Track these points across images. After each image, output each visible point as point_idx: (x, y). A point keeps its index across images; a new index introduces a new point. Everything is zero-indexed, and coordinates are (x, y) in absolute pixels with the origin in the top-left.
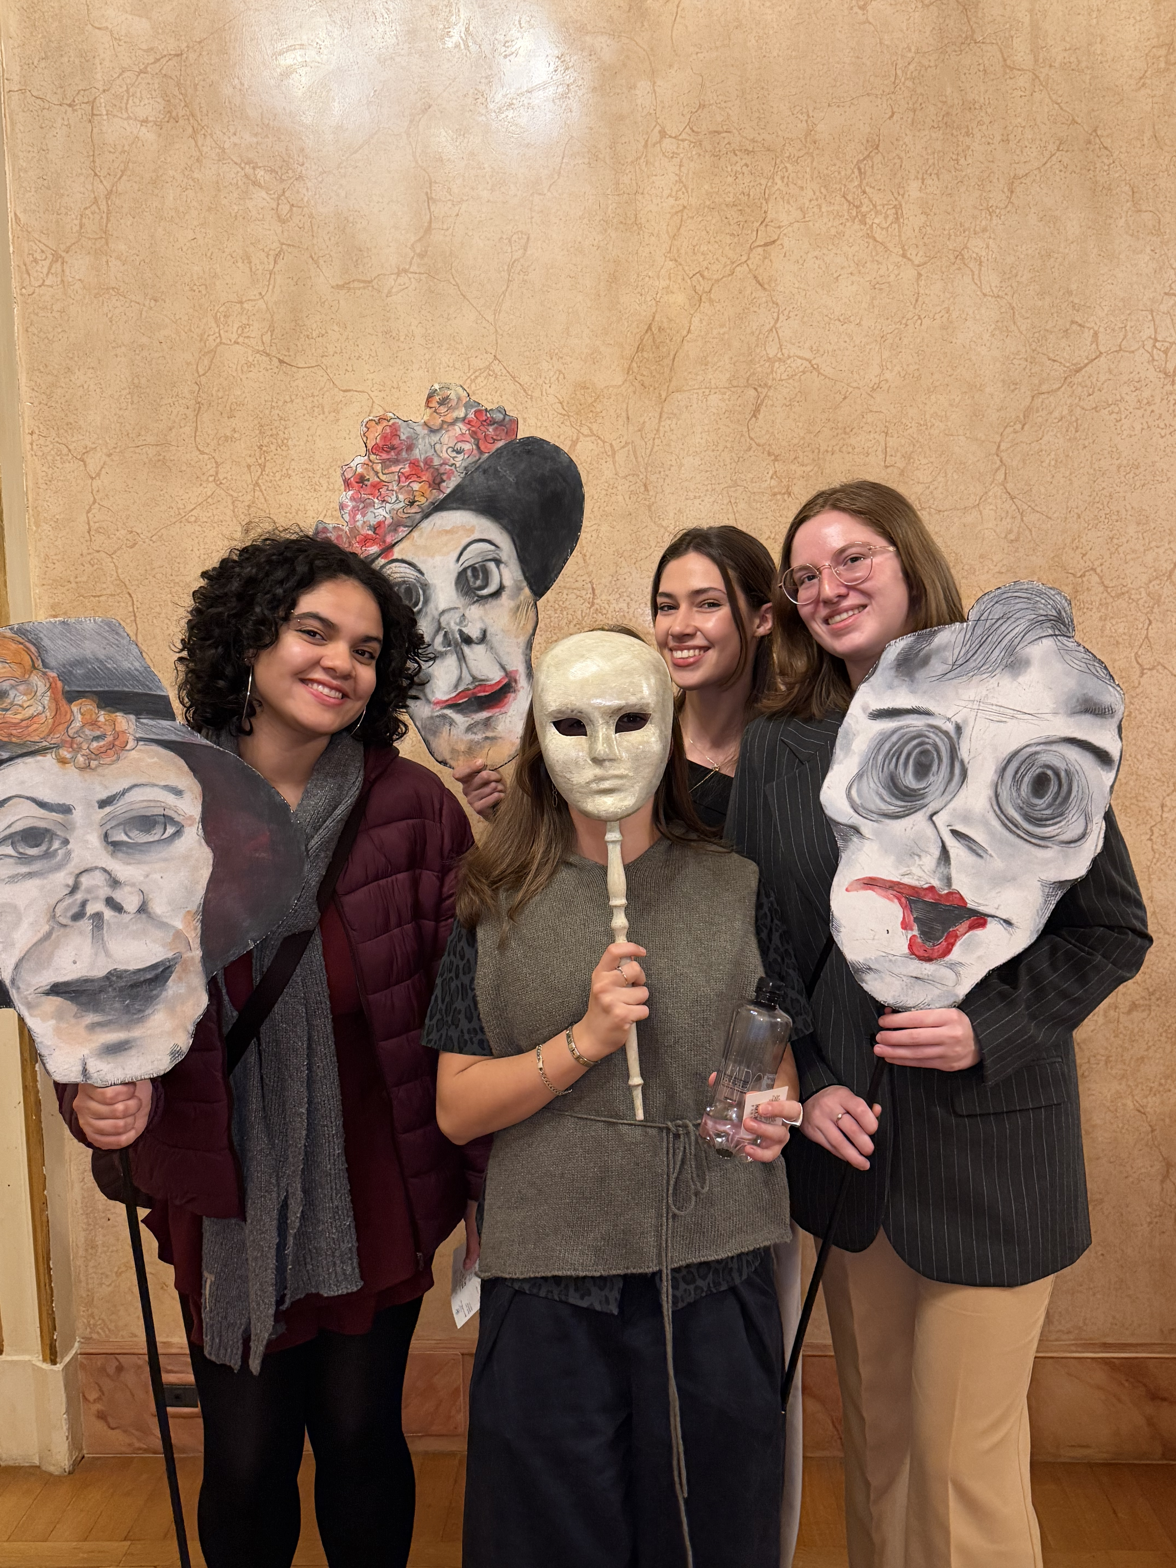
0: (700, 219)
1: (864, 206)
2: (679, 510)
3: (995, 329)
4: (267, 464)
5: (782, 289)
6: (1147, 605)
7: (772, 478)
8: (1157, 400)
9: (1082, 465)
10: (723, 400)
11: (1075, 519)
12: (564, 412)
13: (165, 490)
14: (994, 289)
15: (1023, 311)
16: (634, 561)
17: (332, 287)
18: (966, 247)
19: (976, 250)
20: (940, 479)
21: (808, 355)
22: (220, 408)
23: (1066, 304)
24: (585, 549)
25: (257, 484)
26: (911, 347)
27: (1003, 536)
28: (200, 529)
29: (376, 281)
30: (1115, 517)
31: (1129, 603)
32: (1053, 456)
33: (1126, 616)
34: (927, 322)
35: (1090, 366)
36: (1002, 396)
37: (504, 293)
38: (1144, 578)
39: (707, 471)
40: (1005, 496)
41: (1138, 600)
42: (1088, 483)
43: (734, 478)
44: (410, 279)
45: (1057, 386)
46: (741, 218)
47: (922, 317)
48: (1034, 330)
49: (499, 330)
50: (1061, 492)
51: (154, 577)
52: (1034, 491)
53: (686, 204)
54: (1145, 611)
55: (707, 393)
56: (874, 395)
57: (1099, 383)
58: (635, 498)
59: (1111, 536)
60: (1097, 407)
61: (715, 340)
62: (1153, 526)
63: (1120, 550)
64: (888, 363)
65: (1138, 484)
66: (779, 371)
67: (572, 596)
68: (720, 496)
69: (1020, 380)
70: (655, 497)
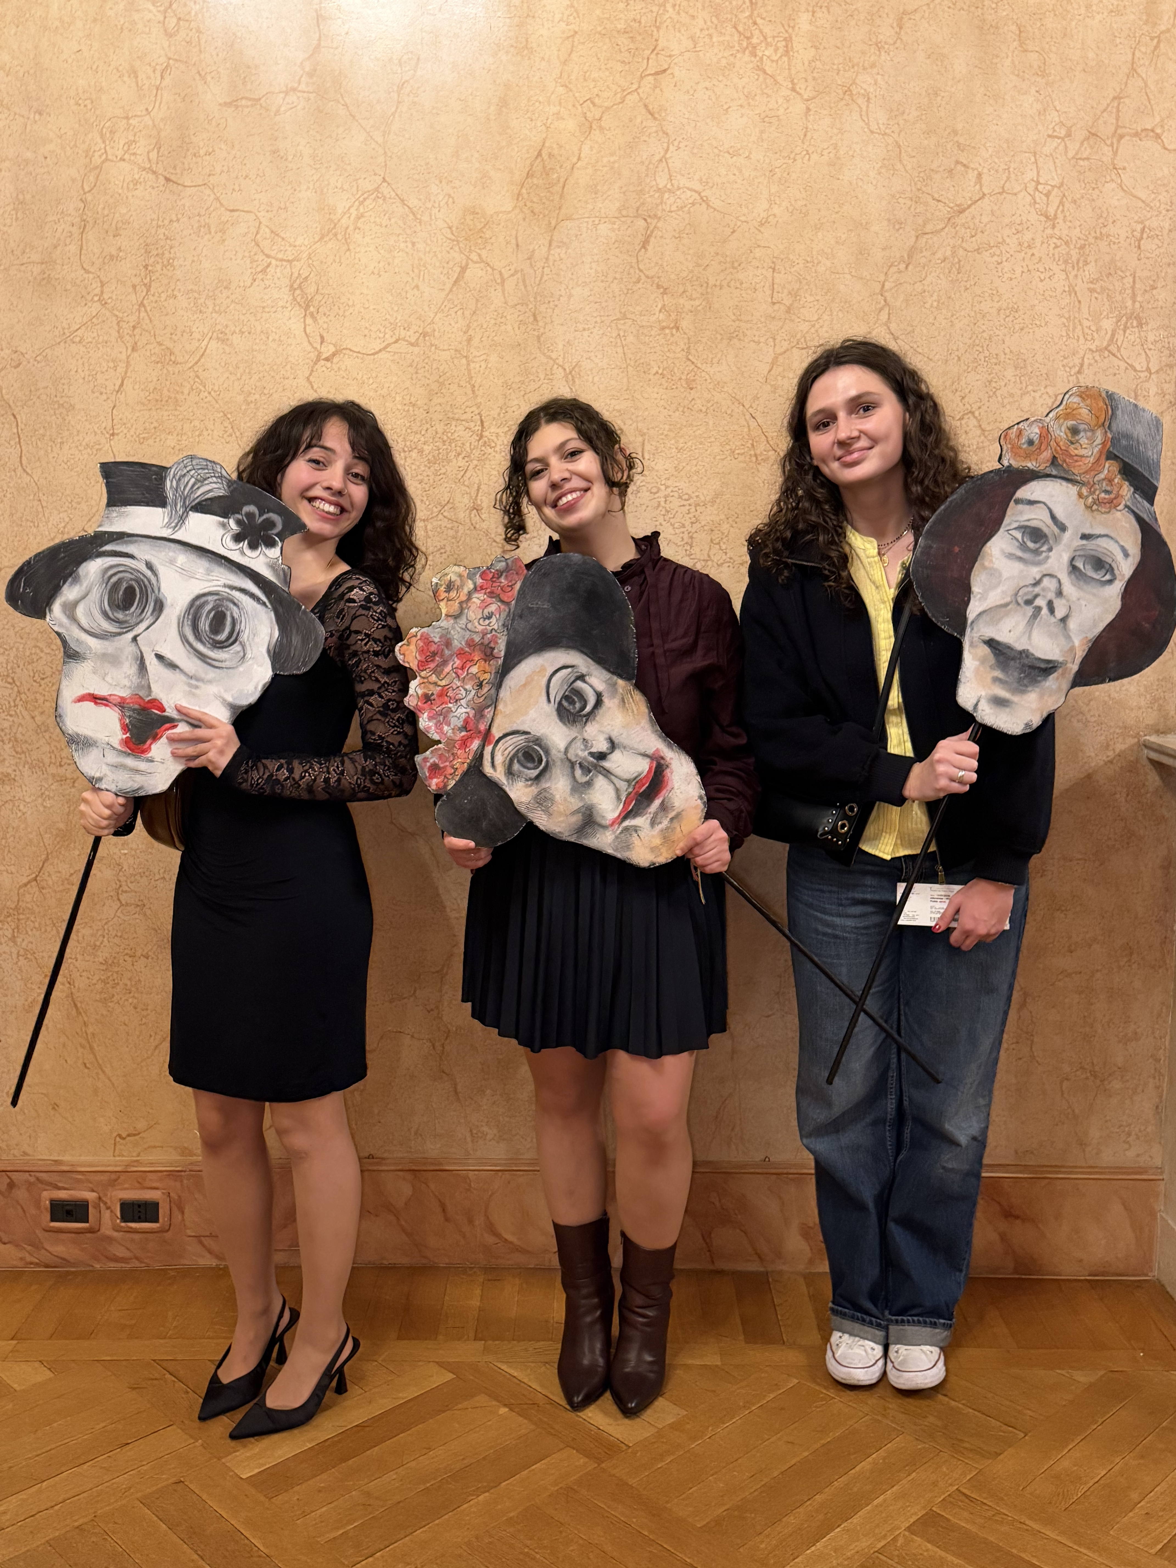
0: (591, 45)
1: (755, 37)
2: (568, 342)
3: (881, 167)
4: (153, 283)
5: (672, 119)
7: (660, 311)
8: (1038, 243)
9: (963, 307)
10: (613, 230)
11: (955, 360)
12: (453, 238)
13: (49, 310)
14: (881, 126)
15: (909, 149)
16: (522, 393)
17: (220, 104)
18: (854, 83)
19: (865, 86)
20: (825, 317)
21: (698, 186)
22: (105, 226)
23: (951, 143)
24: (474, 379)
25: (142, 304)
26: (799, 182)
28: (84, 349)
29: (264, 99)
30: (994, 361)
32: (935, 297)
34: (815, 157)
35: (973, 207)
36: (887, 235)
37: (393, 114)
39: (596, 303)
40: (888, 336)
42: (968, 325)
43: (623, 311)
44: (298, 98)
45: (941, 227)
46: (631, 46)
47: (810, 152)
48: (920, 169)
49: (388, 151)
50: (942, 333)
51: (39, 397)
52: (916, 332)
53: (577, 29)
55: (597, 222)
56: (762, 229)
57: (982, 225)
58: (524, 328)
59: (989, 379)
60: (979, 249)
61: (605, 169)
62: (1031, 370)
63: (998, 393)
64: (777, 198)
65: (1017, 327)
66: (668, 202)
67: (461, 428)
68: (609, 329)
69: (906, 220)
70: (545, 328)
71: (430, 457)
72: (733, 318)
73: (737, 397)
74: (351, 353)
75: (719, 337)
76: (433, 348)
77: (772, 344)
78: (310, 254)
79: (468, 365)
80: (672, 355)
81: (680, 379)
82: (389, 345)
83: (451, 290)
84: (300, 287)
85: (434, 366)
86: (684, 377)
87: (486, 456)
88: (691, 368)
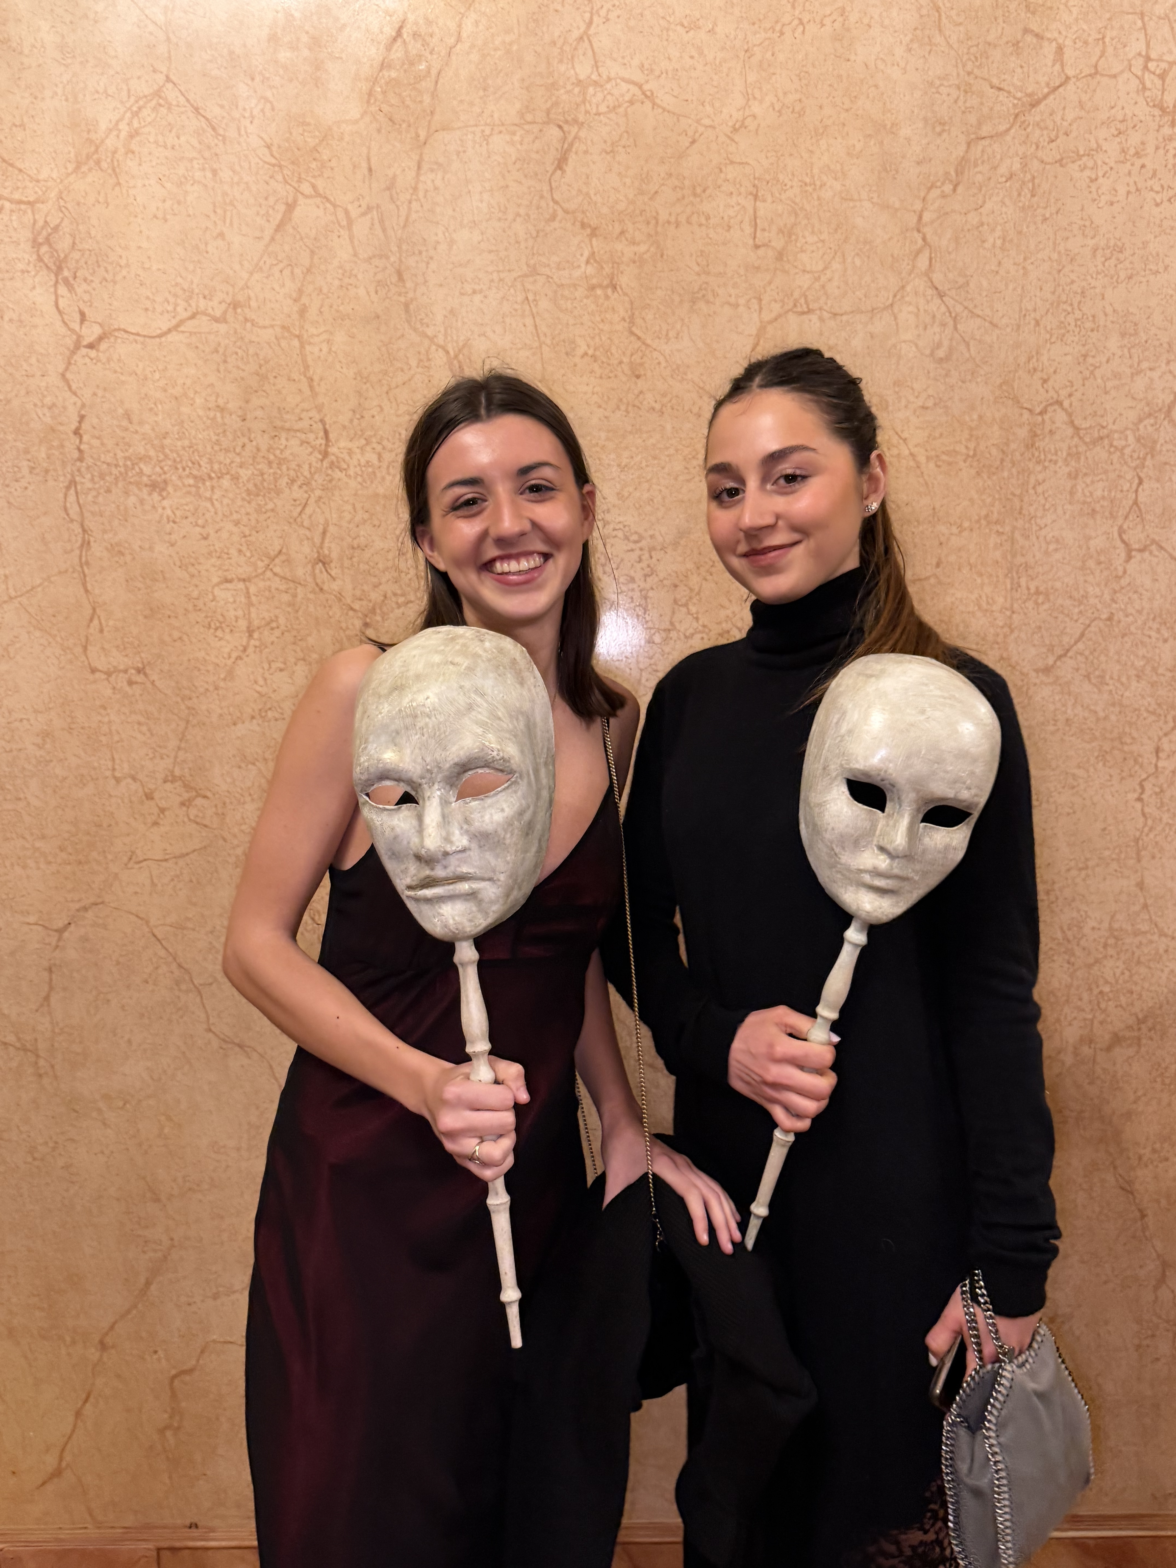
2: (451, 311)
3: (912, 41)
6: (1135, 455)
7: (588, 262)
8: (1150, 149)
9: (1041, 246)
10: (512, 143)
11: (1032, 326)
12: (274, 161)
15: (953, 13)
16: (385, 388)
20: (836, 265)
21: (638, 77)
24: (312, 369)
26: (790, 66)
27: (928, 352)
30: (1089, 325)
31: (1110, 453)
32: (998, 232)
33: (1106, 472)
34: (811, 28)
35: (1052, 97)
36: (924, 142)
38: (1132, 415)
39: (490, 252)
40: (930, 292)
41: (1124, 448)
42: (1049, 273)
43: (532, 262)
45: (1004, 128)
47: (805, 21)
48: (970, 43)
49: (171, 35)
50: (1011, 287)
52: (972, 285)
54: (1134, 465)
55: (487, 132)
56: (736, 138)
57: (1065, 123)
58: (384, 291)
59: (1083, 352)
60: (1062, 159)
61: (499, 53)
62: (1144, 338)
63: (1098, 373)
64: (756, 91)
65: (1123, 275)
66: (594, 101)
67: (294, 442)
68: (512, 291)
69: (951, 118)
70: (415, 291)
71: (250, 486)
72: (697, 269)
74: (126, 336)
75: (677, 299)
76: (249, 325)
77: (757, 307)
78: (61, 192)
79: (302, 346)
80: (606, 327)
81: (621, 363)
82: (181, 322)
83: (273, 239)
84: (47, 240)
85: (251, 351)
86: (626, 360)
87: (334, 483)
88: (636, 346)
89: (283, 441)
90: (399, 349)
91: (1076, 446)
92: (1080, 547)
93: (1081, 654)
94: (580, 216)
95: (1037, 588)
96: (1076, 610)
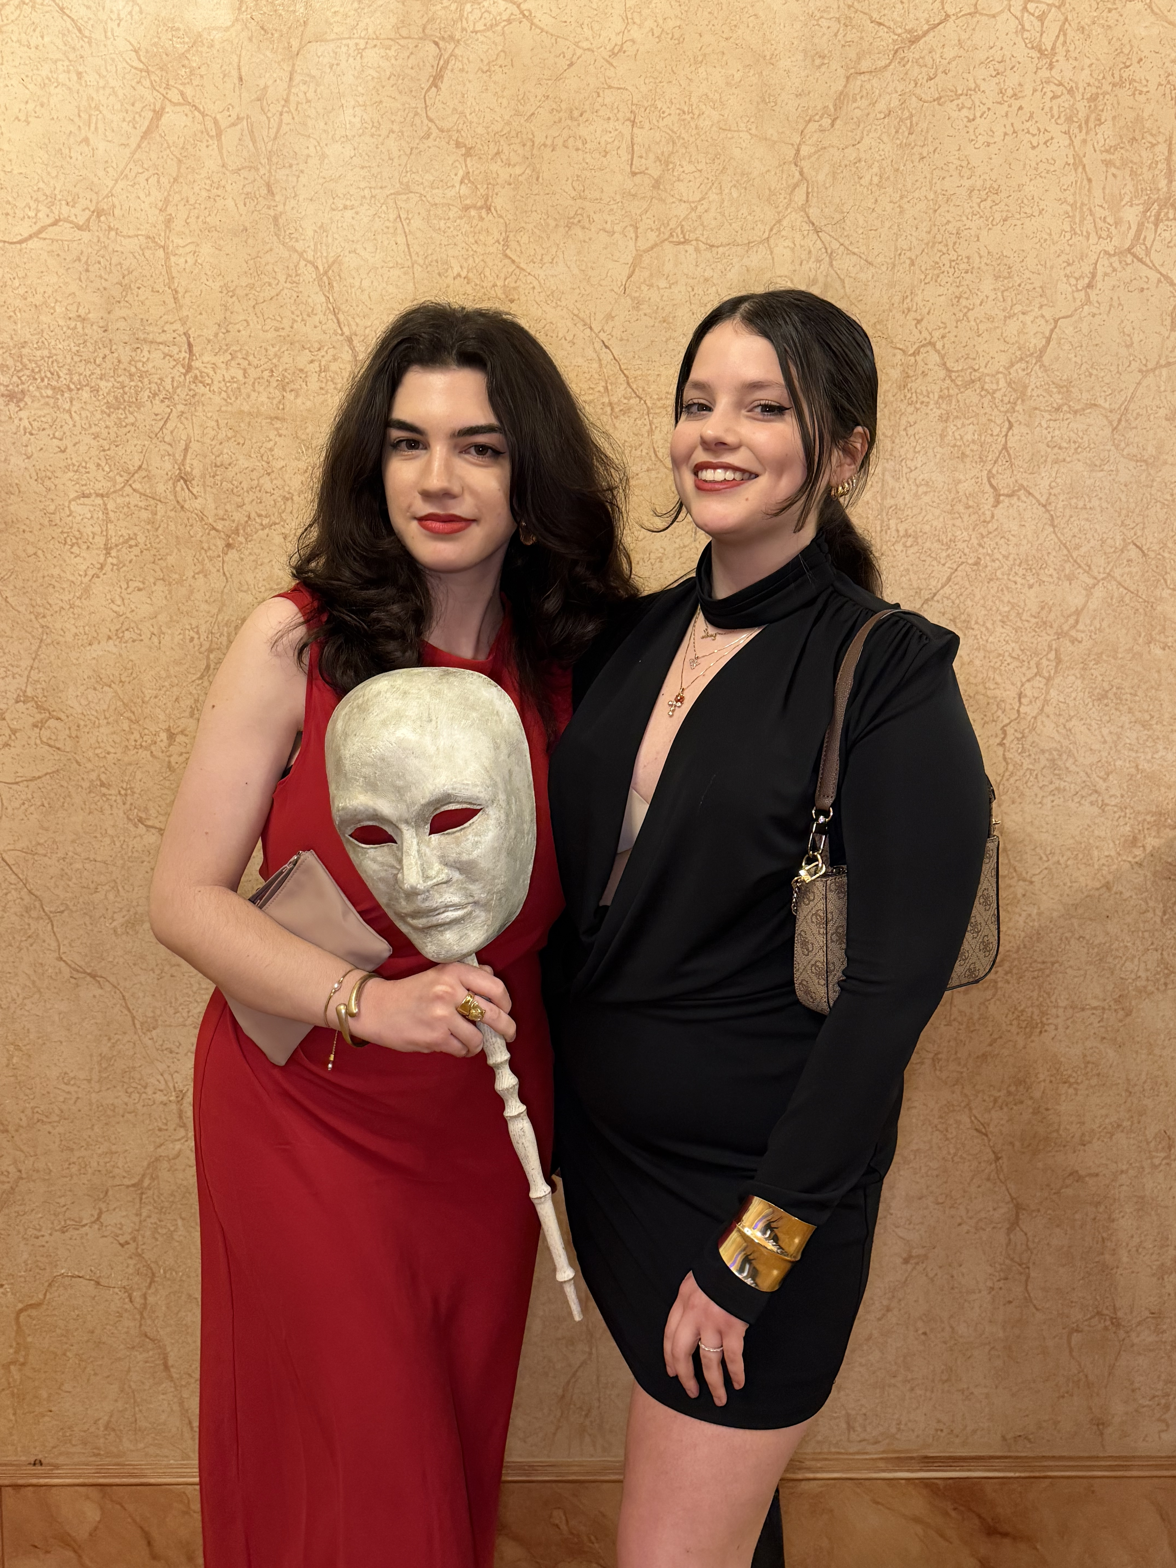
2: (321, 227)
6: (1006, 399)
7: (461, 182)
8: (1028, 91)
10: (387, 58)
11: (907, 265)
12: (141, 66)
16: (252, 303)
20: (712, 196)
24: (176, 281)
30: (963, 266)
31: (981, 396)
32: (875, 169)
33: (976, 415)
35: (932, 34)
36: (803, 74)
38: (1004, 359)
39: (363, 168)
40: (806, 227)
41: (995, 391)
42: (926, 212)
43: (405, 180)
45: (883, 64)
50: (887, 224)
52: (848, 221)
54: (1004, 409)
55: (362, 45)
56: (615, 62)
57: (944, 62)
58: (253, 204)
59: (957, 294)
60: (940, 98)
62: (1018, 282)
63: (971, 315)
64: (635, 15)
65: (998, 217)
66: (471, 18)
67: (157, 355)
68: (384, 207)
69: (830, 52)
70: (284, 204)
71: (111, 399)
72: (573, 194)
73: (582, 315)
75: (553, 223)
76: (113, 233)
77: (633, 236)
79: (167, 258)
80: (480, 250)
81: (494, 286)
82: (43, 229)
83: (139, 146)
85: (114, 261)
86: (500, 283)
87: (197, 398)
88: (510, 270)
89: (145, 353)
90: (267, 264)
91: (948, 389)
92: (950, 491)
93: (948, 598)
94: (455, 136)
95: (906, 530)
96: (944, 554)
